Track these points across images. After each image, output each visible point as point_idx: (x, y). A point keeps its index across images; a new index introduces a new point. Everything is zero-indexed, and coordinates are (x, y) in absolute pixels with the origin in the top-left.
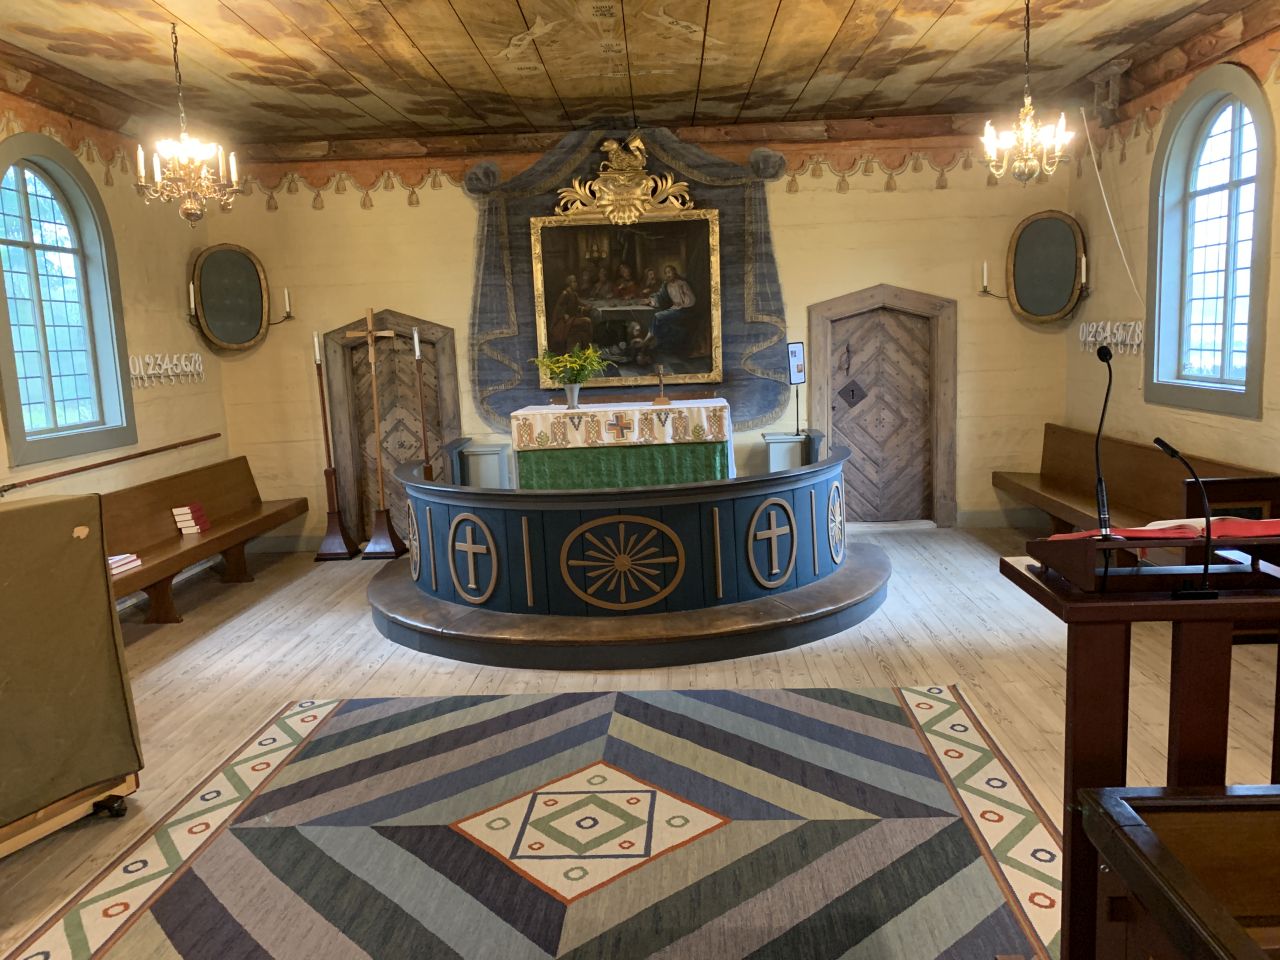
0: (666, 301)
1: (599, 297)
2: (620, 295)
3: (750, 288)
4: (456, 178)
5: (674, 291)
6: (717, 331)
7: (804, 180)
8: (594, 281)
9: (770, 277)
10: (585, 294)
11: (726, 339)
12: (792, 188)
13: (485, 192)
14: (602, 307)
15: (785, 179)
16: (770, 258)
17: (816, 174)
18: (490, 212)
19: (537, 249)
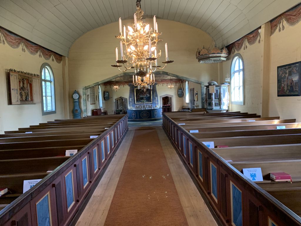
0: (147, 96)
1: (141, 95)
2: (143, 95)
3: (155, 95)
4: (128, 85)
5: (148, 95)
6: (152, 99)
7: (159, 85)
8: (140, 94)
9: (156, 94)
10: (139, 95)
11: (153, 99)
12: (158, 86)
13: (130, 86)
14: (141, 96)
15: (158, 85)
16: (156, 92)
17: (160, 84)
18: (131, 88)
19: (135, 91)
